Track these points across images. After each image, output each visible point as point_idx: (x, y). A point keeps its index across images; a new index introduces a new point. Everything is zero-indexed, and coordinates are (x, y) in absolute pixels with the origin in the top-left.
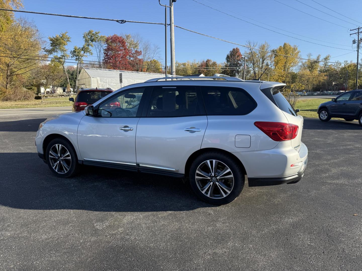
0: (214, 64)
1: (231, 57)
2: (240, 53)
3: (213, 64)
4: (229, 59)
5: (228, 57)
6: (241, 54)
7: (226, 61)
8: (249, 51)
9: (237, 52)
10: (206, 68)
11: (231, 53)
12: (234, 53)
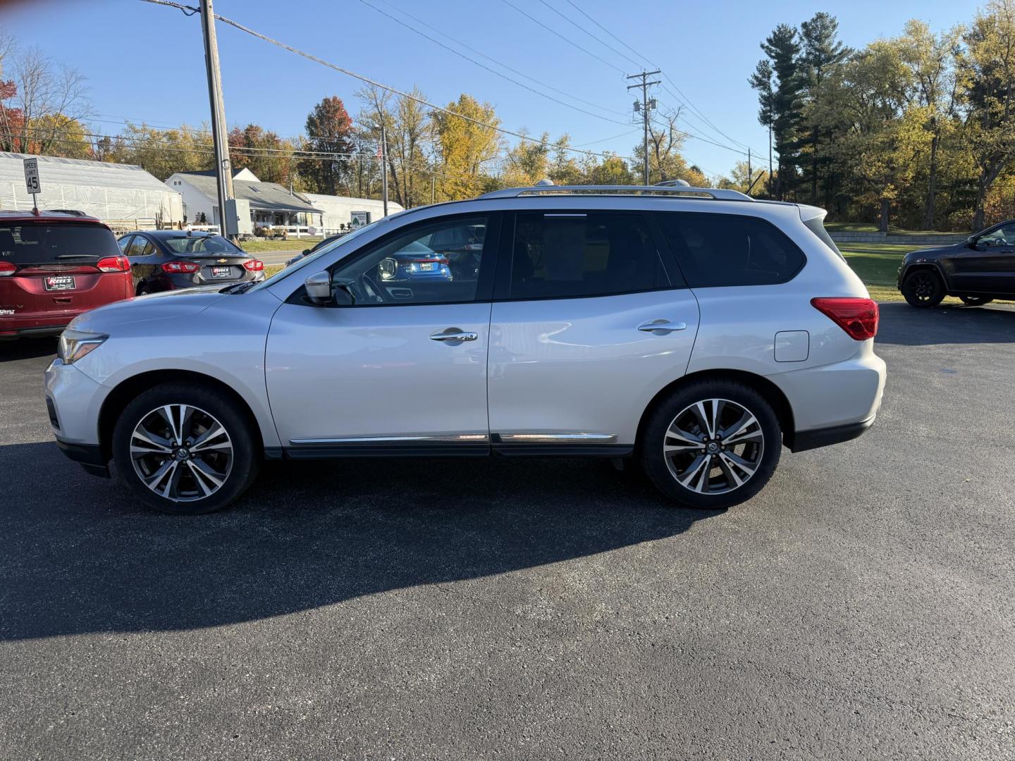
0: (271, 140)
1: (321, 122)
2: (345, 112)
3: (269, 141)
4: (316, 128)
5: (311, 123)
6: (350, 116)
8: (372, 111)
9: (336, 111)
11: (320, 111)
12: (328, 112)
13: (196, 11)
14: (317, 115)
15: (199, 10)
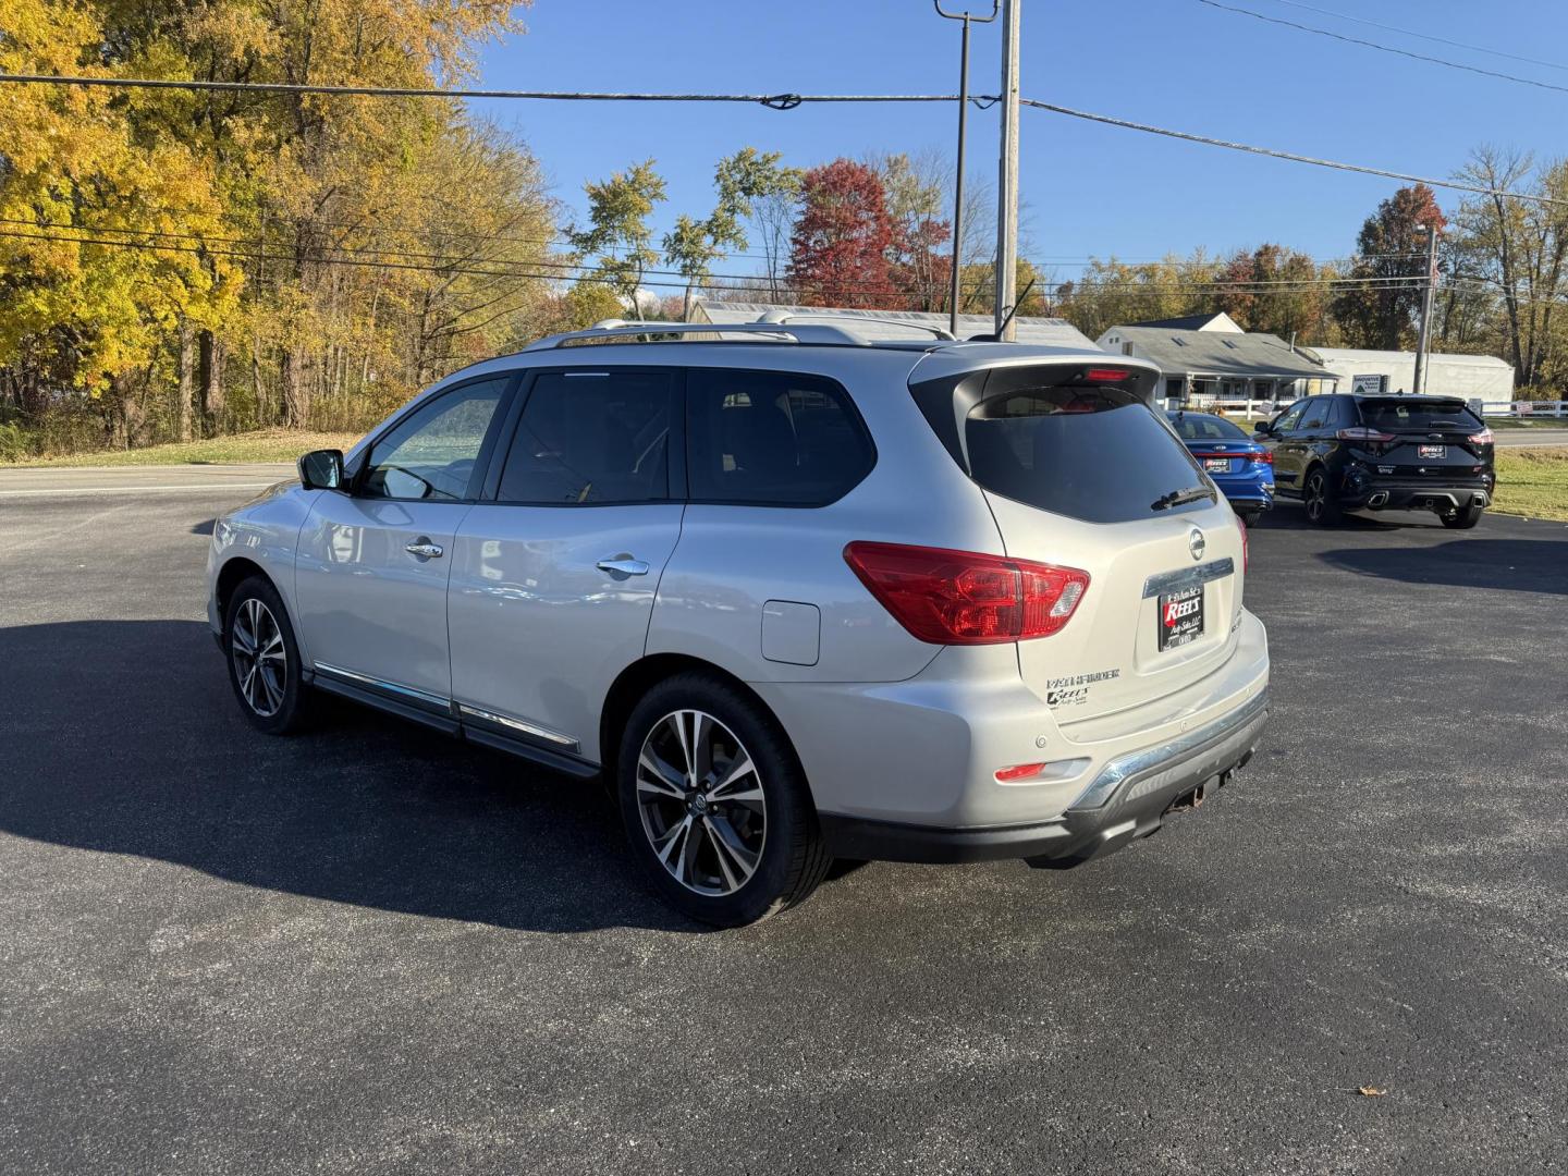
0: (1298, 265)
1: (1387, 230)
2: (1436, 208)
3: (1292, 268)
4: (1377, 239)
5: (1369, 231)
6: (1444, 214)
7: (1361, 248)
8: (1479, 201)
9: (1420, 207)
10: (1256, 287)
11: (1389, 211)
12: (1403, 211)
13: (996, 100)
14: (1384, 219)
15: (1000, 99)
